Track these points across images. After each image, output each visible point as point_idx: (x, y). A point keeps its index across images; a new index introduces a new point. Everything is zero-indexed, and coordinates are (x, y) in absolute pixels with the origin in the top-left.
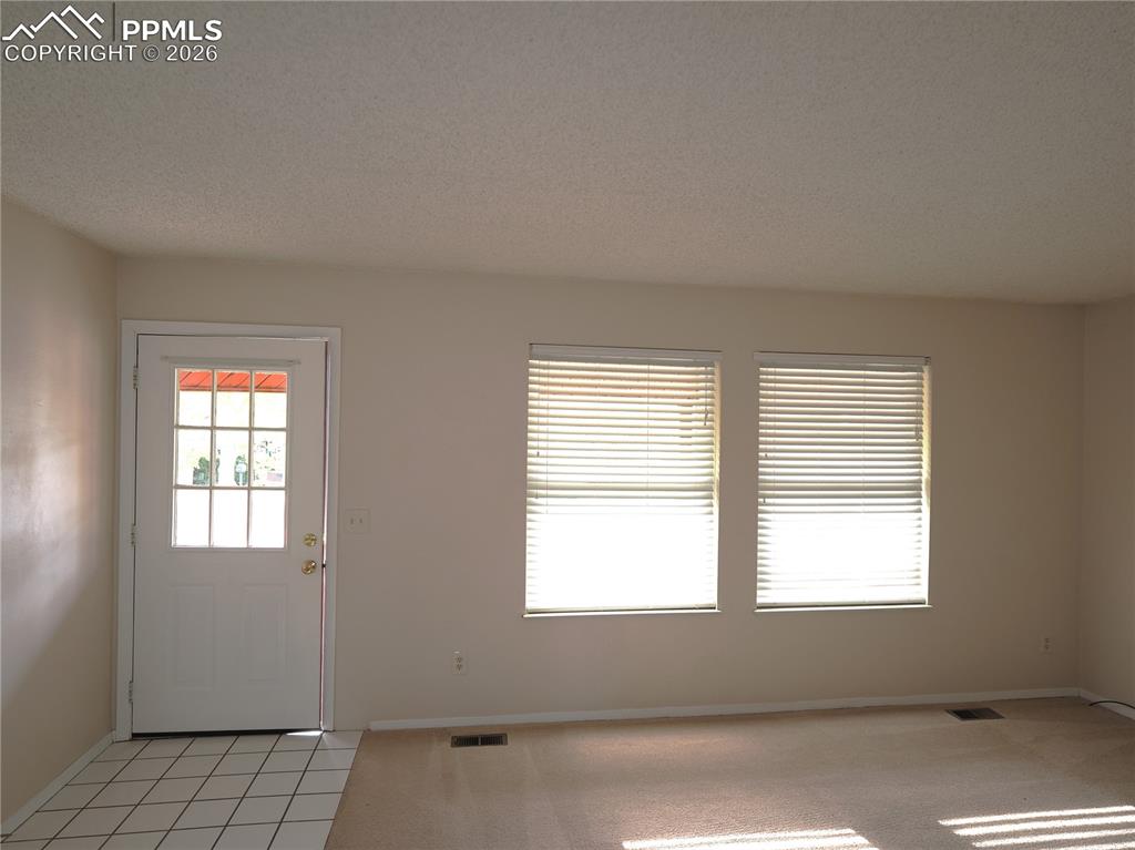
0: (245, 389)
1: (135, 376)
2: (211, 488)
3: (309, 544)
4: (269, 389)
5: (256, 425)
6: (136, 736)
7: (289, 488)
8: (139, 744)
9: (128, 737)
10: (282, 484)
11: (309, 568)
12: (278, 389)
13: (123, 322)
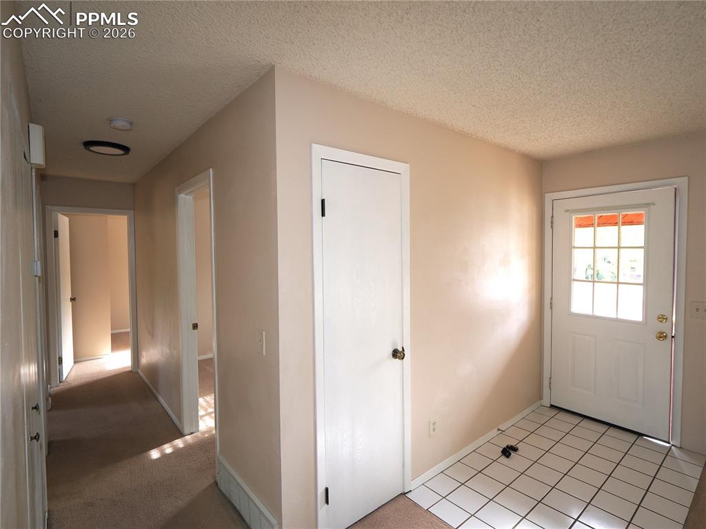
0: (616, 224)
1: (552, 222)
2: (594, 282)
3: (661, 322)
4: (631, 223)
5: (622, 246)
6: (552, 406)
7: (646, 284)
8: (554, 412)
9: (549, 405)
10: (642, 282)
11: (662, 336)
12: (639, 223)
13: (546, 195)
